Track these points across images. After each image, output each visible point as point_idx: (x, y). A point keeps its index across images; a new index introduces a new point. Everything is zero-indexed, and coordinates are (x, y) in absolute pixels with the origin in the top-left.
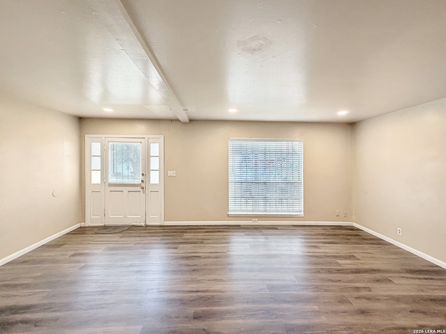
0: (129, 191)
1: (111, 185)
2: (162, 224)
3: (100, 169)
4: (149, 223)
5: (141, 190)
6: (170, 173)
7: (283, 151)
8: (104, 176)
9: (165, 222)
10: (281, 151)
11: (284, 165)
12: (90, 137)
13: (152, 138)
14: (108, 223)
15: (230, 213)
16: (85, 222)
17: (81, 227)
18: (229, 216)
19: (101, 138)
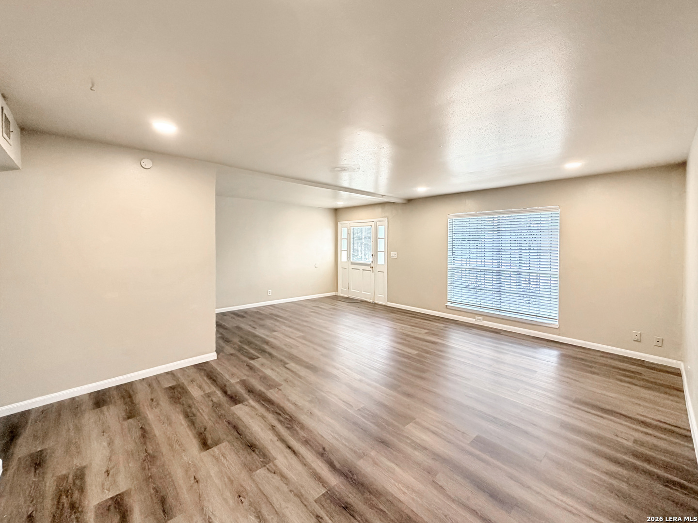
0: (363, 270)
1: (352, 263)
2: (386, 305)
3: (346, 249)
4: (376, 302)
5: (371, 269)
6: (393, 255)
7: (532, 226)
8: (349, 257)
9: (388, 303)
10: (530, 226)
11: (534, 246)
12: (341, 224)
13: (379, 221)
14: (350, 296)
15: (449, 304)
16: (337, 292)
17: (336, 296)
18: (448, 307)
19: (347, 224)
